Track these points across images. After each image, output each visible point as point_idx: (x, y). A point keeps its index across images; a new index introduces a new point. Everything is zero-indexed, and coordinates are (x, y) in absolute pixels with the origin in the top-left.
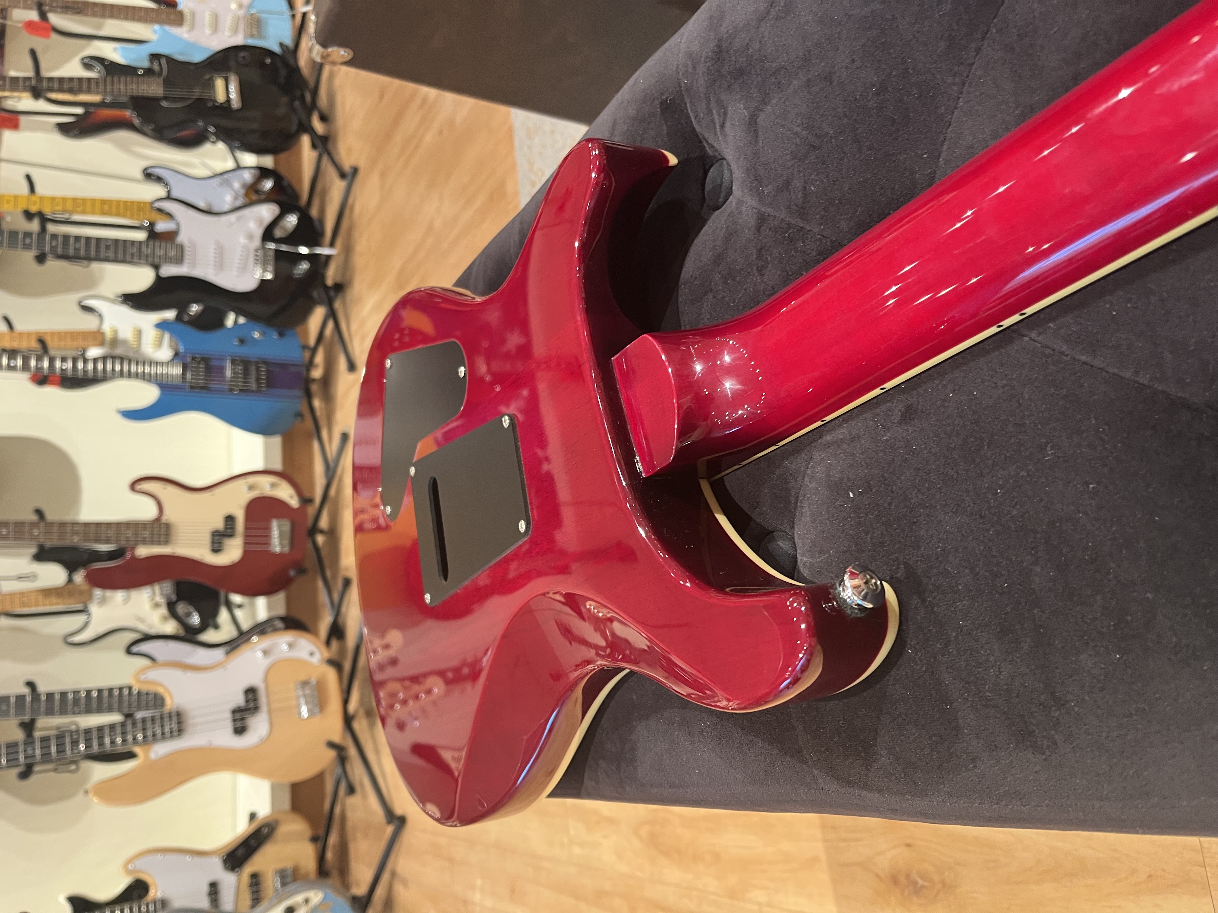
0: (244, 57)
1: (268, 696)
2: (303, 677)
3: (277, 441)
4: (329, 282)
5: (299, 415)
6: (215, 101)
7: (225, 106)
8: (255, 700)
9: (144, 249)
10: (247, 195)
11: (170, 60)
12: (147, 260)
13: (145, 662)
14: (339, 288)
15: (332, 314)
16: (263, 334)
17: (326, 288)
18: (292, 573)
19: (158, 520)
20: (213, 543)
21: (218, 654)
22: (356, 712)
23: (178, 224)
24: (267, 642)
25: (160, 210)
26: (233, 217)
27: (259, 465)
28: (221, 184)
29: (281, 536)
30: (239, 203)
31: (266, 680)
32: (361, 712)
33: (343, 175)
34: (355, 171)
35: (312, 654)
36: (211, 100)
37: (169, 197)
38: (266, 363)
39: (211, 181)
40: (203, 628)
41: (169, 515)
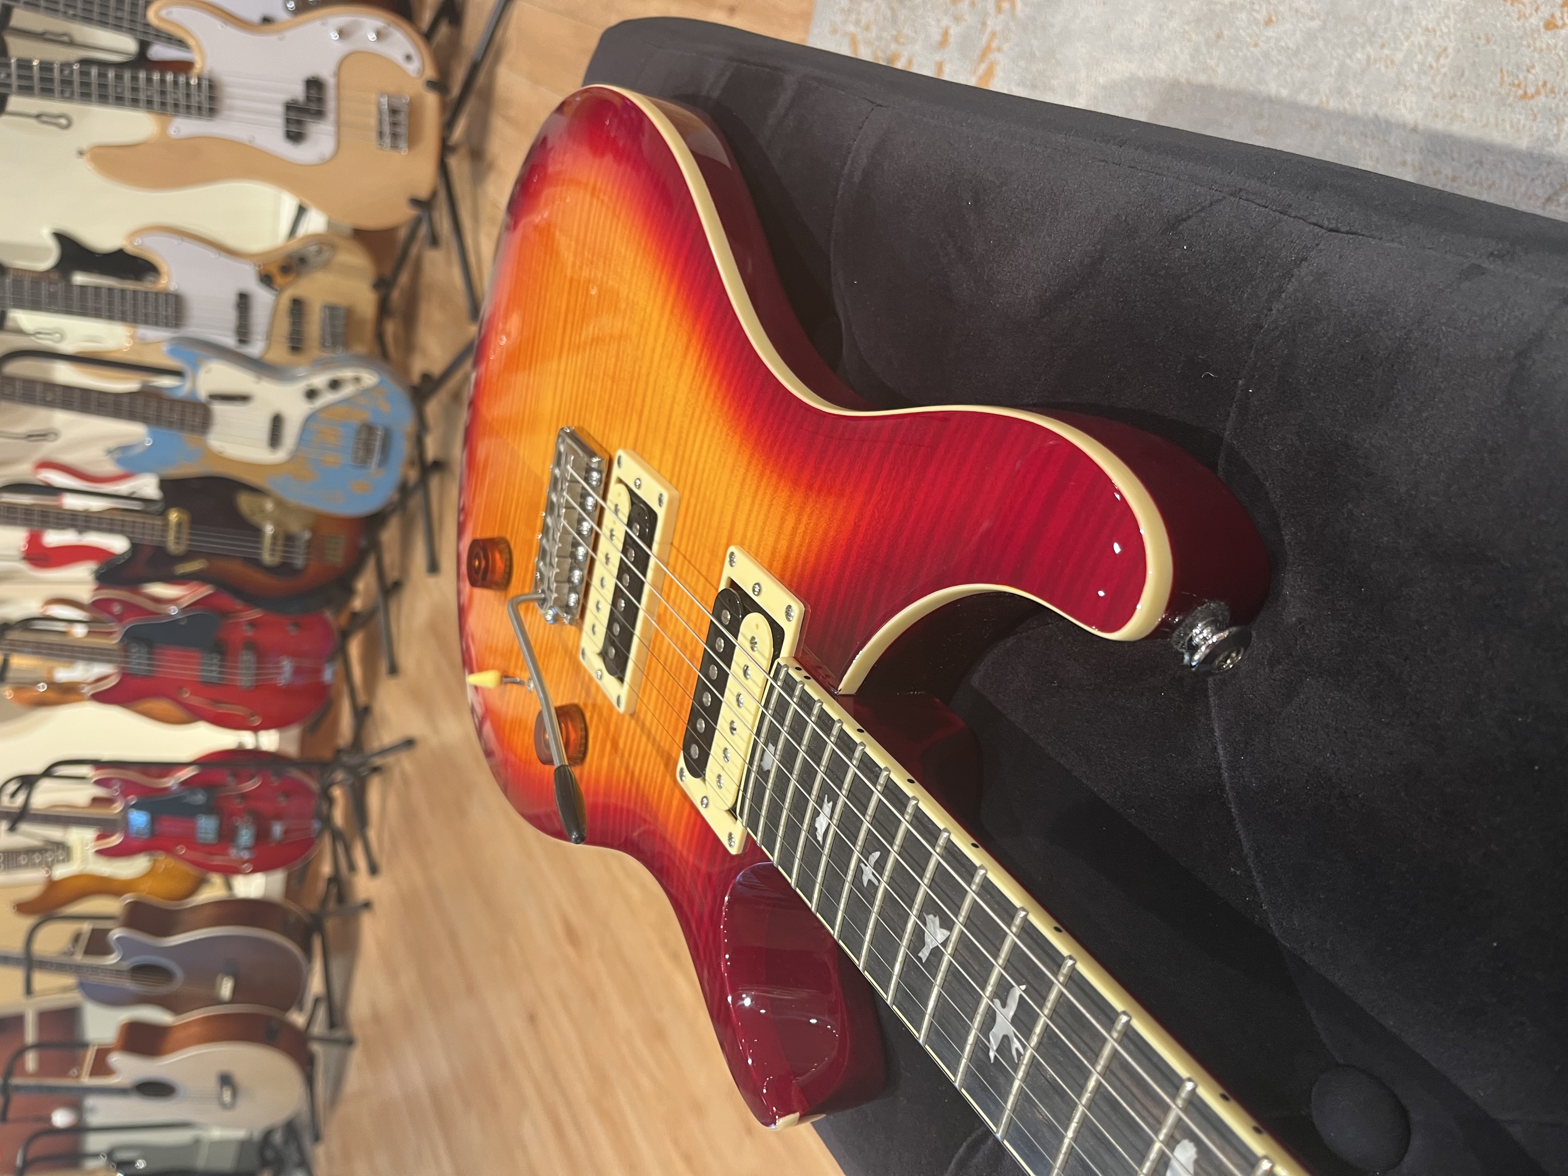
2: (393, 87)
8: (320, 100)
31: (338, 74)
35: (408, 58)
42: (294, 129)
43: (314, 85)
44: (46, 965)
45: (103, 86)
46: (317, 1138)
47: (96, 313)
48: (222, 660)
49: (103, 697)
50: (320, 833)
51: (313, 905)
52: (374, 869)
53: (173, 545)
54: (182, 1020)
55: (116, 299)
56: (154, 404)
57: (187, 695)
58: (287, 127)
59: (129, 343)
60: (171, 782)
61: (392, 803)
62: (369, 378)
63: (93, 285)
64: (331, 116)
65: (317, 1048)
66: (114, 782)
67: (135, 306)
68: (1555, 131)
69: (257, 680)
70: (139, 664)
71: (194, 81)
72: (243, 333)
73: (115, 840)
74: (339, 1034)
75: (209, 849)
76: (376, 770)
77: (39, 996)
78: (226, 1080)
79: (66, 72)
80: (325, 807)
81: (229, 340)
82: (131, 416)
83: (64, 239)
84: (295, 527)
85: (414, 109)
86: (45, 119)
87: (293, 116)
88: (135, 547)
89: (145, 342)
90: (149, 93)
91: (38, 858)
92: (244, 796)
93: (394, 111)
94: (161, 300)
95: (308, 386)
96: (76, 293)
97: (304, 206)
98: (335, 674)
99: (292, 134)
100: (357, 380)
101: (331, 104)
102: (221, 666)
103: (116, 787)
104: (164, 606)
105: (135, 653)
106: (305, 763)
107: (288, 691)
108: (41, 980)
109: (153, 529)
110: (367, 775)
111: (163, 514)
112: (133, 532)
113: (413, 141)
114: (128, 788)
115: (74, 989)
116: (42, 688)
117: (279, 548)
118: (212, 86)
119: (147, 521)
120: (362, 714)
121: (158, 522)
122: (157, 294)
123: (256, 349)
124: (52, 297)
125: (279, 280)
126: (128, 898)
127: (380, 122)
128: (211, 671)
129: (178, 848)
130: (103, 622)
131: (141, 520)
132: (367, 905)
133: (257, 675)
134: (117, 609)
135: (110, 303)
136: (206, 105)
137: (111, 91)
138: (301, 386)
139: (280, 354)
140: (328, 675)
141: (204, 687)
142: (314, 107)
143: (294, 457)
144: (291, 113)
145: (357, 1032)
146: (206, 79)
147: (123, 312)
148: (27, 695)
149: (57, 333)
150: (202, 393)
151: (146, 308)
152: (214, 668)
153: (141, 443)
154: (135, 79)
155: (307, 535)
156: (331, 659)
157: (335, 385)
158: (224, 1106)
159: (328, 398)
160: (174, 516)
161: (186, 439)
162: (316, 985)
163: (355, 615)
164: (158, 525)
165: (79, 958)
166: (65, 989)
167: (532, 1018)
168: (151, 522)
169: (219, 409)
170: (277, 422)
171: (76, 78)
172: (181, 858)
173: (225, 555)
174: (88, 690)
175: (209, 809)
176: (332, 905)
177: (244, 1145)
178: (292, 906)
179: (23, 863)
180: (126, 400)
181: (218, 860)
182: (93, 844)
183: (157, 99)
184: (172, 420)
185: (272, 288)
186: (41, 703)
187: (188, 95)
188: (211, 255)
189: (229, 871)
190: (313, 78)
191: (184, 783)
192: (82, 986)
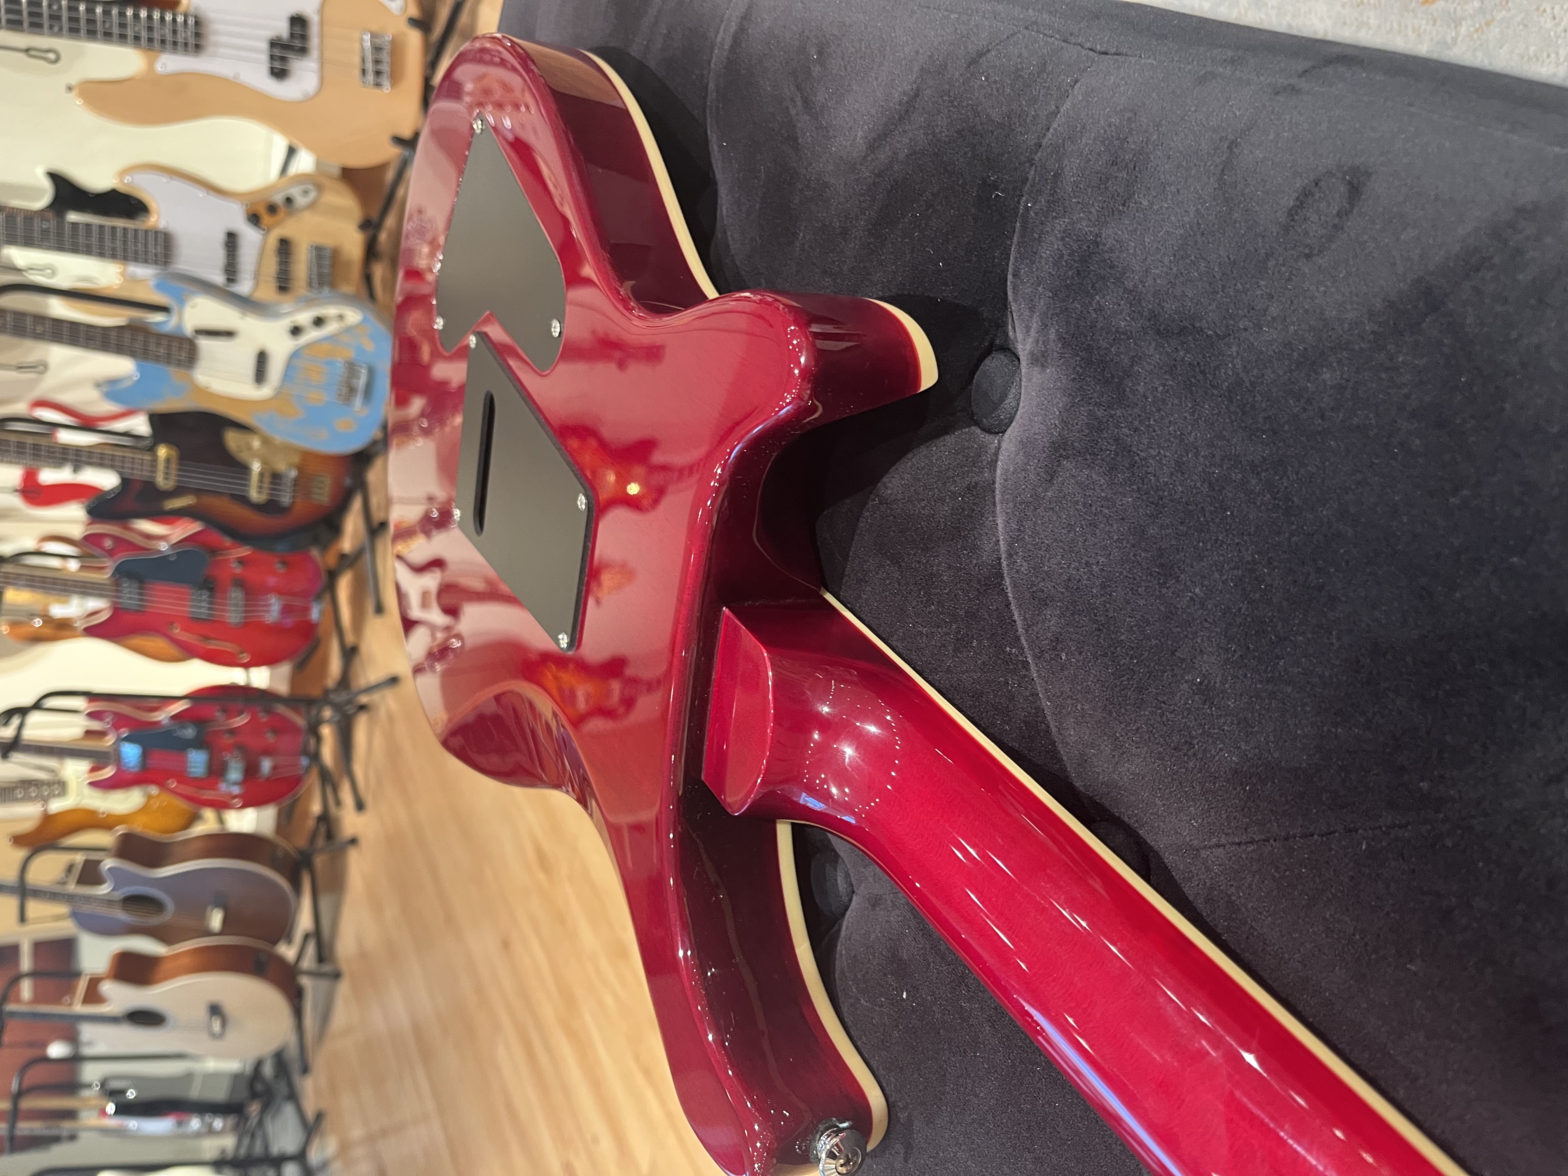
1: (322, 36)
2: (375, 25)
8: (304, 37)
31: (321, 11)
42: (277, 65)
43: (298, 22)
44: (39, 894)
45: (91, 21)
46: (305, 1070)
47: (88, 251)
48: (211, 597)
49: (94, 631)
50: (308, 769)
51: (301, 842)
52: (360, 806)
53: (161, 481)
54: (174, 950)
55: (107, 237)
56: (141, 338)
57: (178, 631)
58: (271, 63)
59: (120, 280)
60: (163, 716)
61: (378, 740)
62: (353, 316)
63: (85, 222)
64: (315, 53)
65: (305, 982)
66: (106, 714)
67: (125, 242)
68: (1453, 34)
69: (246, 617)
70: (130, 599)
71: (180, 19)
72: (231, 271)
73: (108, 772)
74: (327, 968)
75: (199, 783)
76: (363, 708)
77: (33, 924)
78: (215, 1010)
79: (55, 7)
80: (312, 742)
81: (218, 278)
82: (119, 349)
83: (58, 180)
84: (281, 466)
85: (397, 48)
86: (33, 53)
87: (277, 52)
88: (126, 482)
89: (134, 280)
90: (137, 29)
91: (34, 791)
92: (233, 732)
93: (377, 49)
94: (151, 238)
95: (292, 322)
96: (67, 230)
97: (295, 147)
98: (322, 613)
99: (275, 70)
100: (341, 317)
101: (314, 41)
102: (210, 603)
103: (108, 720)
104: (154, 542)
105: (126, 587)
106: (294, 701)
107: (275, 629)
108: (34, 908)
109: (142, 465)
110: (355, 714)
111: (152, 449)
112: (123, 467)
113: (396, 77)
114: (120, 721)
115: (67, 918)
116: (38, 623)
117: (266, 485)
118: (197, 23)
119: (137, 456)
120: (350, 653)
121: (147, 457)
122: (146, 232)
123: (244, 287)
124: (45, 232)
125: (266, 219)
126: (121, 830)
127: (363, 60)
128: (201, 607)
129: (170, 781)
130: (96, 557)
131: (131, 455)
132: (353, 841)
133: (246, 612)
134: (108, 543)
135: (101, 239)
136: (192, 41)
137: (99, 27)
138: (286, 323)
139: (267, 292)
140: (315, 613)
141: (193, 623)
142: (297, 43)
143: (279, 393)
144: (275, 50)
145: (344, 966)
146: (192, 16)
147: (114, 249)
148: (24, 630)
149: (49, 269)
150: (188, 328)
151: (135, 246)
152: (203, 604)
153: (129, 377)
154: (122, 14)
155: (293, 473)
156: (319, 597)
157: (319, 322)
158: (214, 1036)
159: (312, 335)
160: (162, 452)
161: (172, 372)
162: (304, 921)
163: (343, 556)
164: (148, 460)
165: (72, 887)
166: (58, 918)
167: (506, 945)
168: (140, 456)
169: (204, 343)
170: (262, 359)
171: (65, 14)
172: (173, 792)
173: (214, 492)
174: (80, 625)
175: (198, 743)
176: (321, 842)
177: (236, 1078)
178: (282, 842)
179: (20, 796)
180: (114, 334)
181: (208, 795)
182: (86, 776)
183: (144, 34)
184: (158, 354)
185: (260, 228)
186: (37, 639)
187: (175, 32)
188: (201, 193)
189: (221, 805)
190: (297, 15)
191: (175, 717)
192: (75, 915)
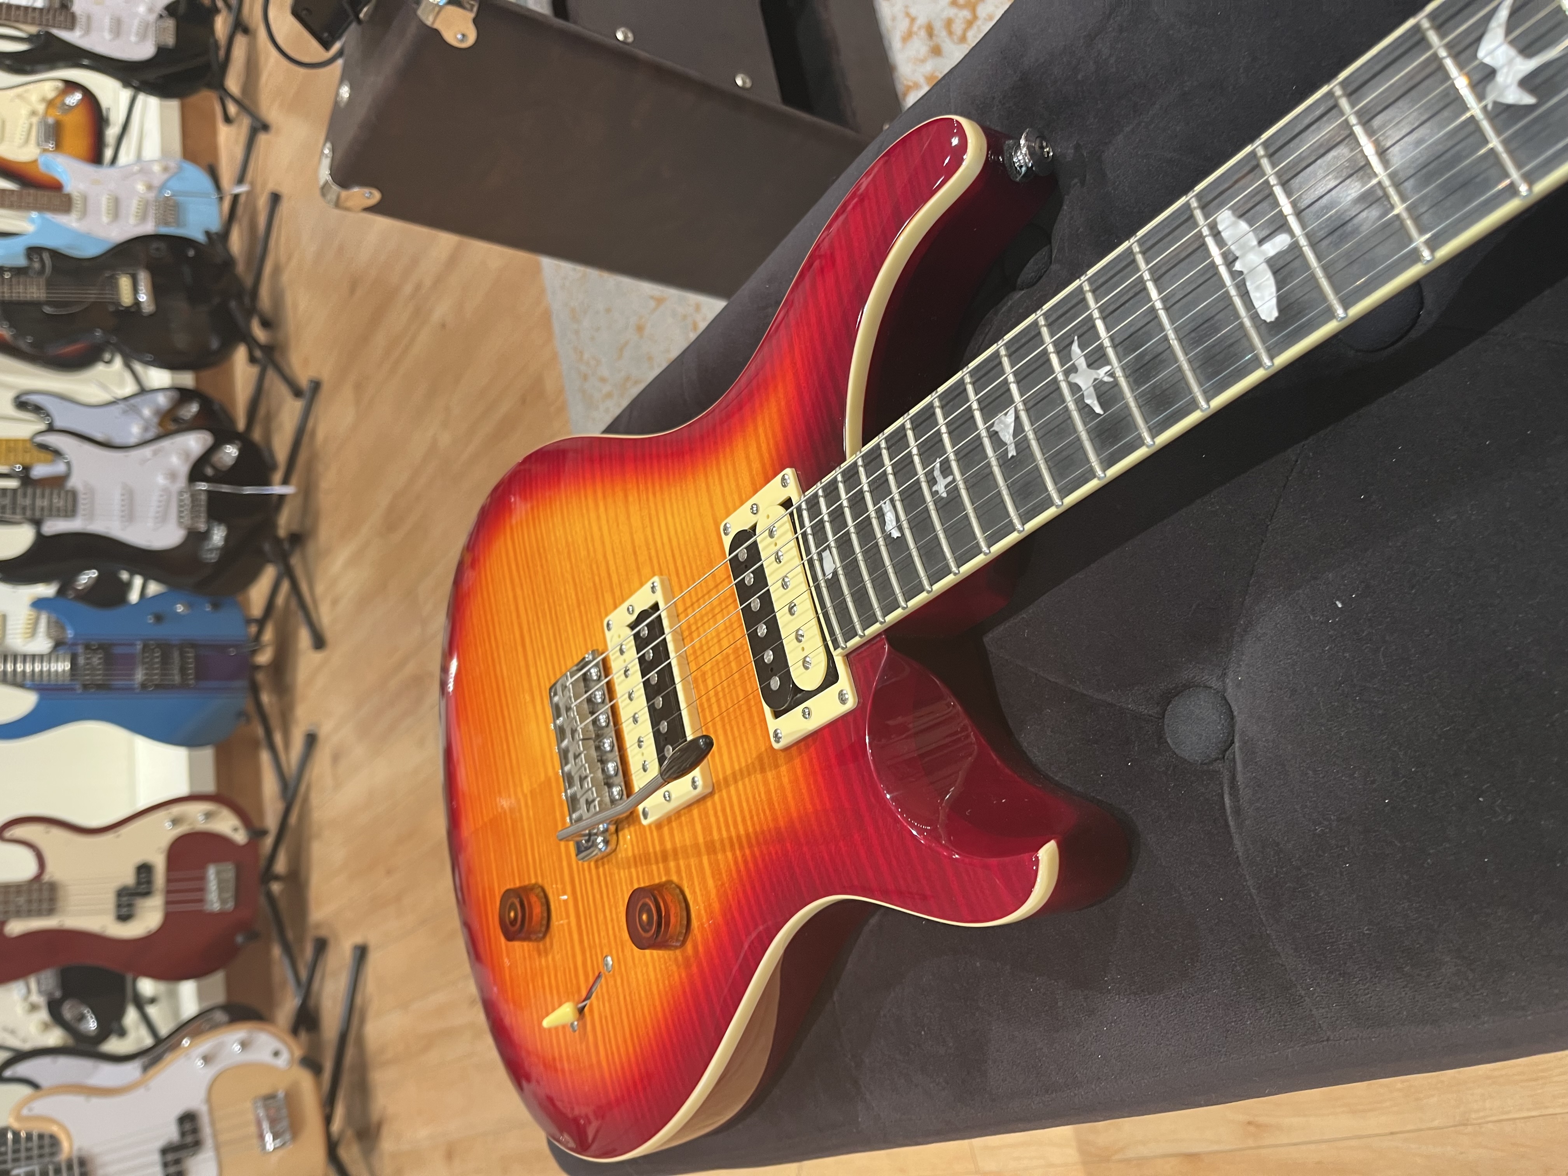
0: (158, 249)
1: (213, 1123)
2: (265, 1090)
3: (207, 754)
4: (282, 532)
5: (242, 714)
6: (118, 304)
7: (133, 310)
8: (195, 1131)
9: (20, 500)
10: (161, 424)
11: (55, 254)
12: (24, 513)
13: (25, 1091)
14: (297, 539)
15: (288, 572)
16: (189, 605)
17: (277, 541)
18: (239, 939)
19: (38, 878)
20: (119, 906)
21: (131, 1071)
22: (342, 1133)
23: (68, 464)
24: (206, 1044)
25: (43, 447)
26: (147, 451)
27: (183, 790)
28: (125, 412)
29: (221, 890)
30: (150, 435)
31: (209, 1100)
32: (349, 1133)
33: (298, 393)
34: (316, 386)
35: (276, 1054)
36: (113, 303)
37: (51, 429)
38: (194, 645)
39: (113, 408)
40: (103, 1034)
41: (54, 872)
43: (187, 1119)
64: (209, 1142)
71: (63, 1164)
85: (291, 1098)
87: (170, 1158)
101: (207, 1132)
113: (297, 1131)
118: (82, 1164)
142: (190, 1141)
144: (167, 1157)
146: (75, 1158)
190: (185, 1113)
